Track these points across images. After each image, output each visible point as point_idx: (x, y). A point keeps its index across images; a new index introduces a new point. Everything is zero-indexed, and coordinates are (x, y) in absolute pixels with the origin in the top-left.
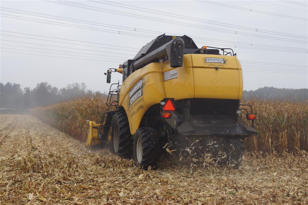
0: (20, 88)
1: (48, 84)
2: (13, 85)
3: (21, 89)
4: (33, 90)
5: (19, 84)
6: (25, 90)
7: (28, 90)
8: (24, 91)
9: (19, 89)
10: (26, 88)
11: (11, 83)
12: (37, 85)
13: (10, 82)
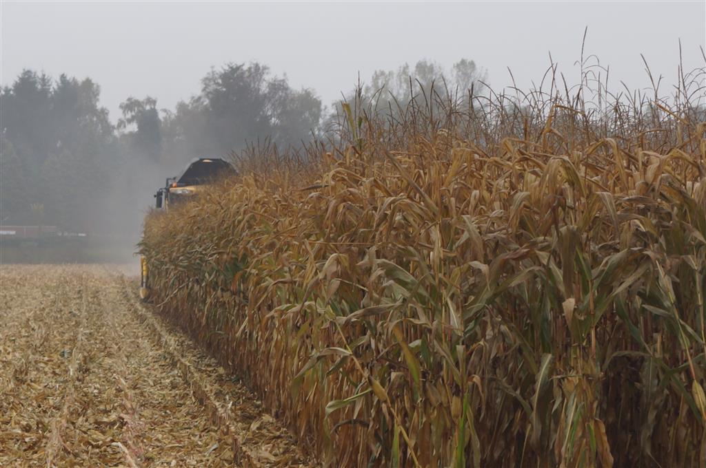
0: (99, 106)
1: (268, 77)
2: (54, 85)
3: (104, 112)
4: (174, 111)
5: (88, 83)
6: (129, 115)
7: (144, 113)
8: (121, 123)
9: (92, 110)
10: (130, 105)
11: (43, 79)
12: (206, 81)
13: (38, 70)
